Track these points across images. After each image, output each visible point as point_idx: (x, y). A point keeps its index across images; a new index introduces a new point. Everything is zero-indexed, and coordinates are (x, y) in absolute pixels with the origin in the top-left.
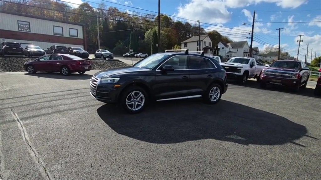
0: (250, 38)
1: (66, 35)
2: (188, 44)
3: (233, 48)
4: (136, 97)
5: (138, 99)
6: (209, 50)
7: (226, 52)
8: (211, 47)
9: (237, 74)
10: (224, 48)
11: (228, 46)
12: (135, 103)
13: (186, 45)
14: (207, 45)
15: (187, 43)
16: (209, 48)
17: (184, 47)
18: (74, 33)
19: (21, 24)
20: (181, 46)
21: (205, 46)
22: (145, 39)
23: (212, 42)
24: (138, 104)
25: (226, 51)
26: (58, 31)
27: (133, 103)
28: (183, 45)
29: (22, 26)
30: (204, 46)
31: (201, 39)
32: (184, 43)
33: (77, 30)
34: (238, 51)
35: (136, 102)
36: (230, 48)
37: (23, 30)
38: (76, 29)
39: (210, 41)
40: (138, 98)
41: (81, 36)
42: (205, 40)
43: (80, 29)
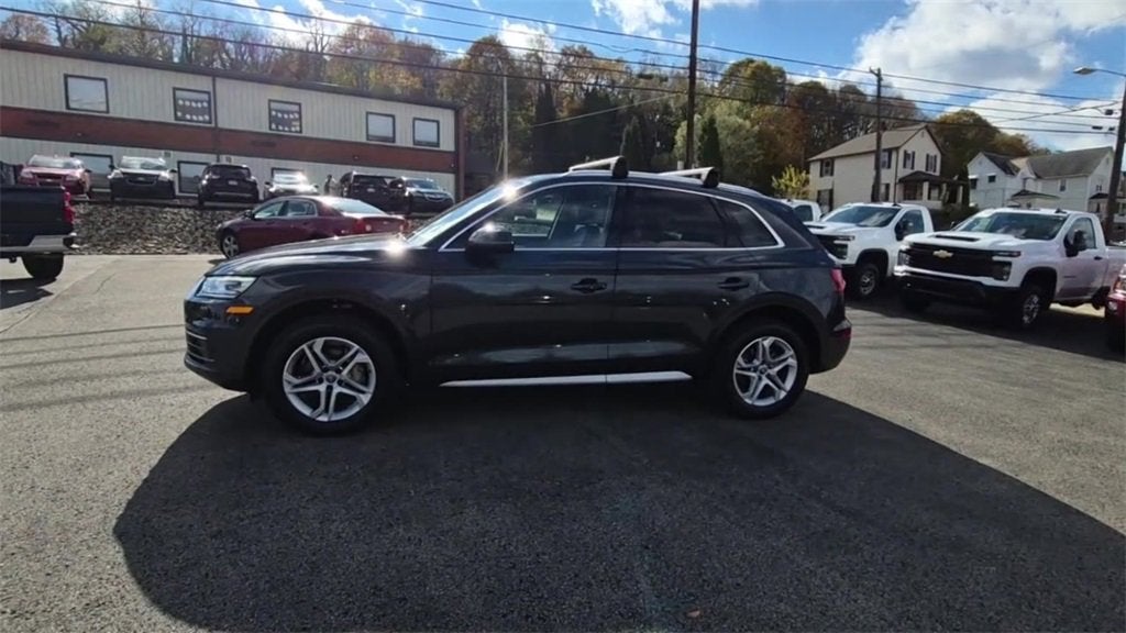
0: (1111, 129)
1: (404, 140)
2: (838, 165)
3: (1039, 177)
4: (332, 364)
5: (345, 372)
6: (926, 186)
7: (1004, 195)
8: (937, 174)
9: (988, 281)
10: (997, 179)
11: (1018, 170)
12: (330, 389)
13: (828, 167)
14: (920, 166)
15: (833, 159)
16: (925, 180)
17: (821, 175)
18: (426, 133)
19: (277, 111)
20: (808, 172)
21: (908, 171)
22: (675, 150)
23: (942, 154)
24: (340, 395)
25: (1004, 190)
26: (380, 127)
27: (322, 388)
28: (815, 169)
29: (280, 115)
30: (904, 172)
31: (885, 145)
32: (822, 160)
33: (438, 122)
34: (1063, 188)
35: (335, 385)
36: (1025, 179)
37: (281, 128)
38: (433, 121)
39: (934, 151)
40: (345, 365)
41: (448, 145)
42: (909, 148)
43: (447, 118)
